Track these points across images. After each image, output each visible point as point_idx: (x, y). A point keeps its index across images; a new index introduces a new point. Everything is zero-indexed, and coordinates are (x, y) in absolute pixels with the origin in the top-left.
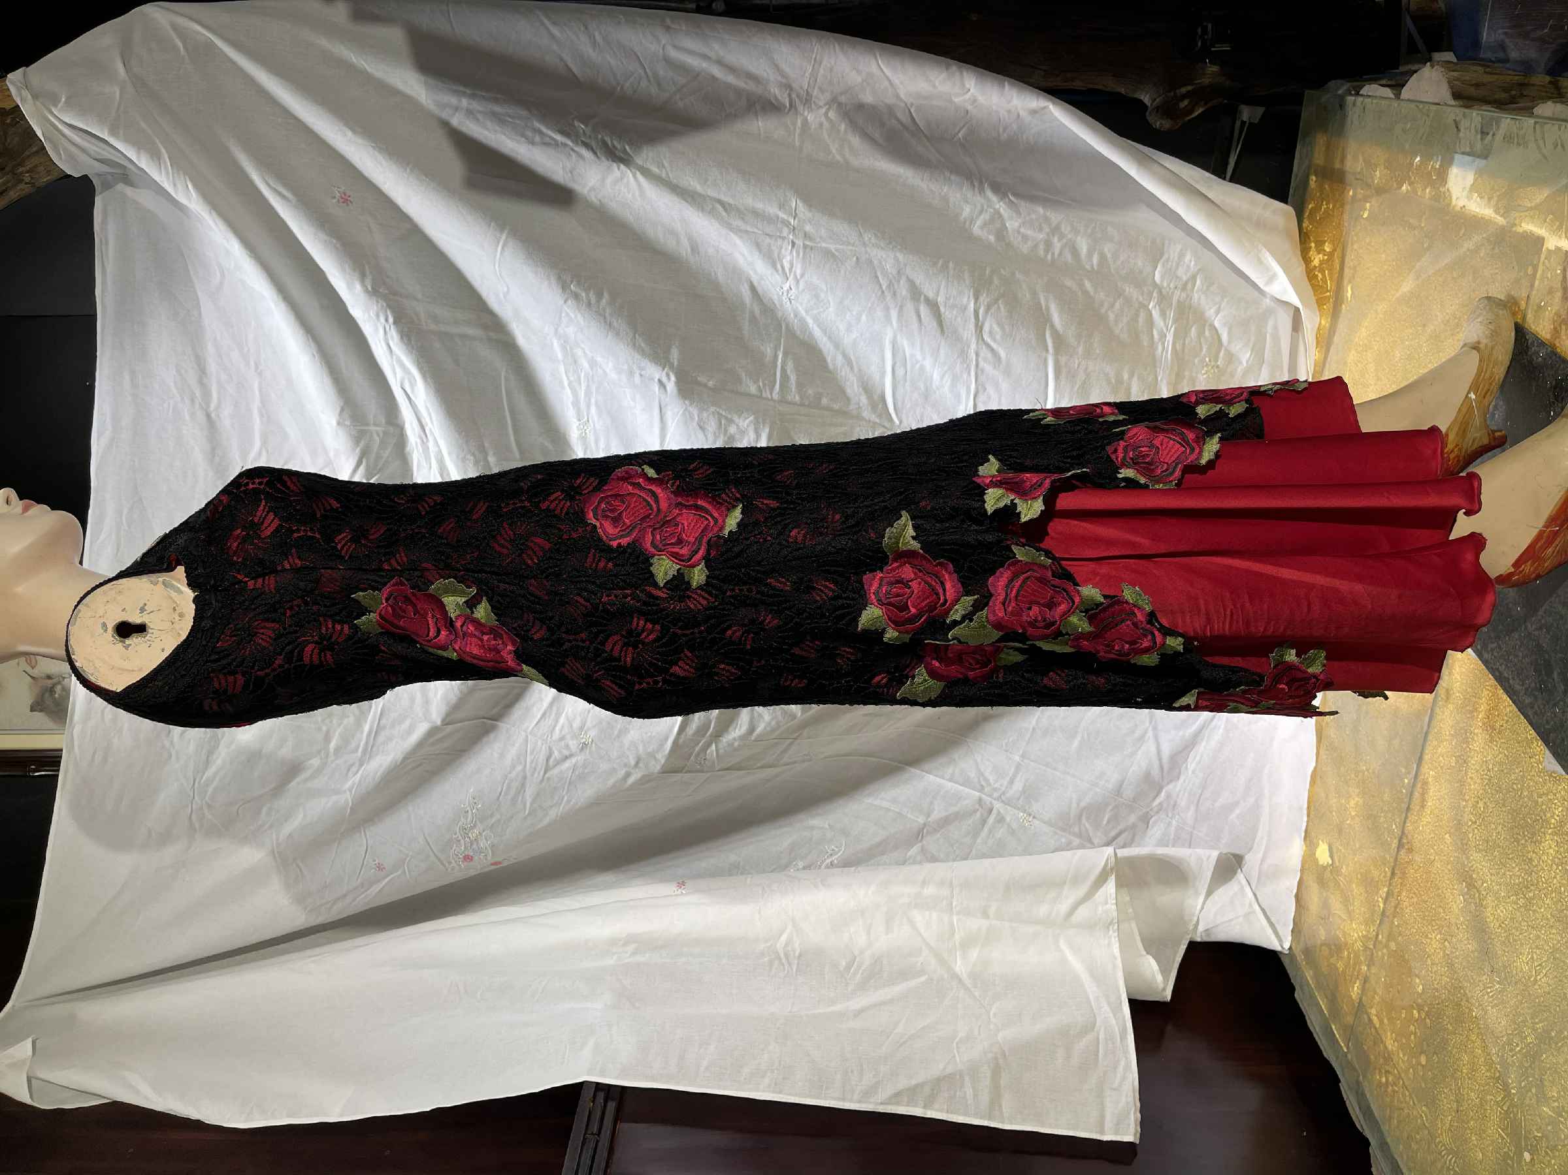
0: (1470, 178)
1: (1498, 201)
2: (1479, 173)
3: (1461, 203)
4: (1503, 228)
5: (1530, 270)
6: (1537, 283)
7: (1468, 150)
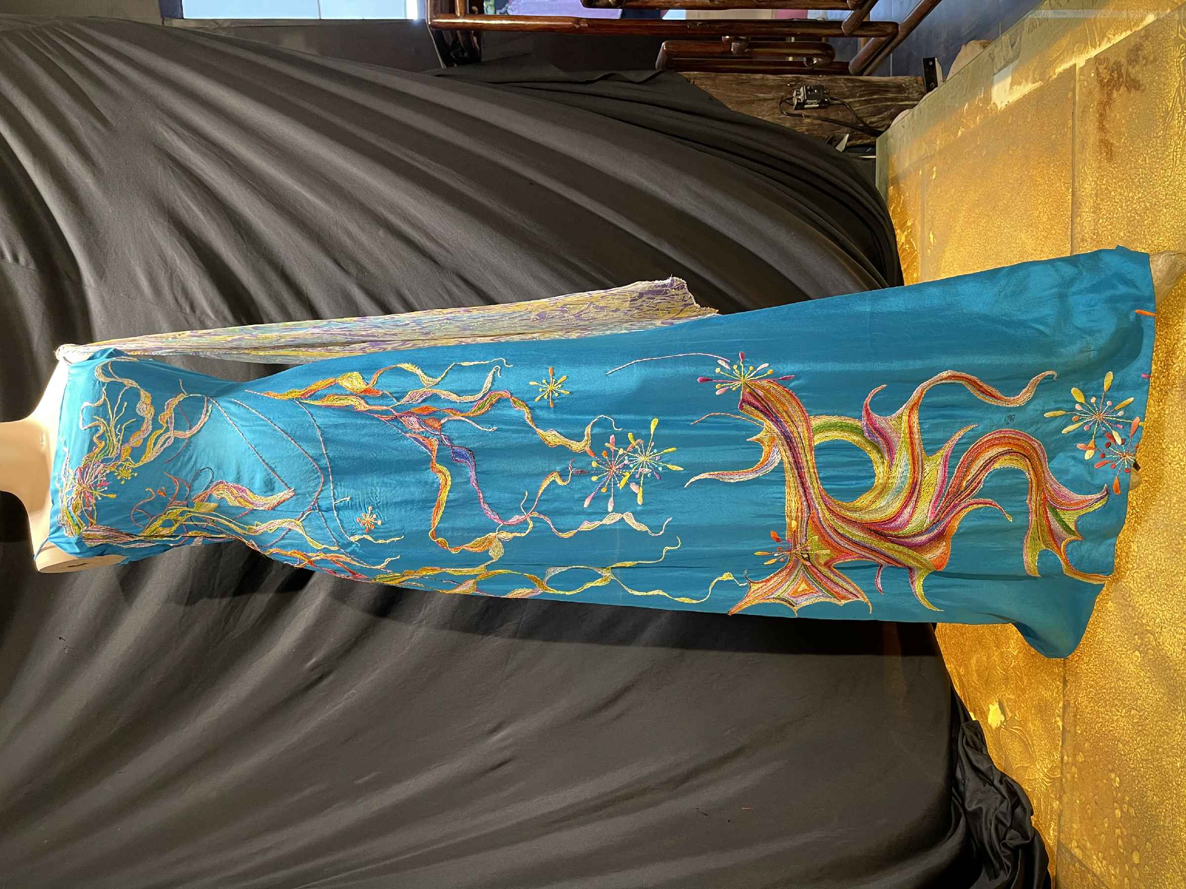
0: (1009, 80)
1: (1034, 73)
2: (1015, 70)
3: (1003, 106)
4: (1041, 89)
5: (1070, 95)
6: (1077, 97)
7: (1003, 63)
